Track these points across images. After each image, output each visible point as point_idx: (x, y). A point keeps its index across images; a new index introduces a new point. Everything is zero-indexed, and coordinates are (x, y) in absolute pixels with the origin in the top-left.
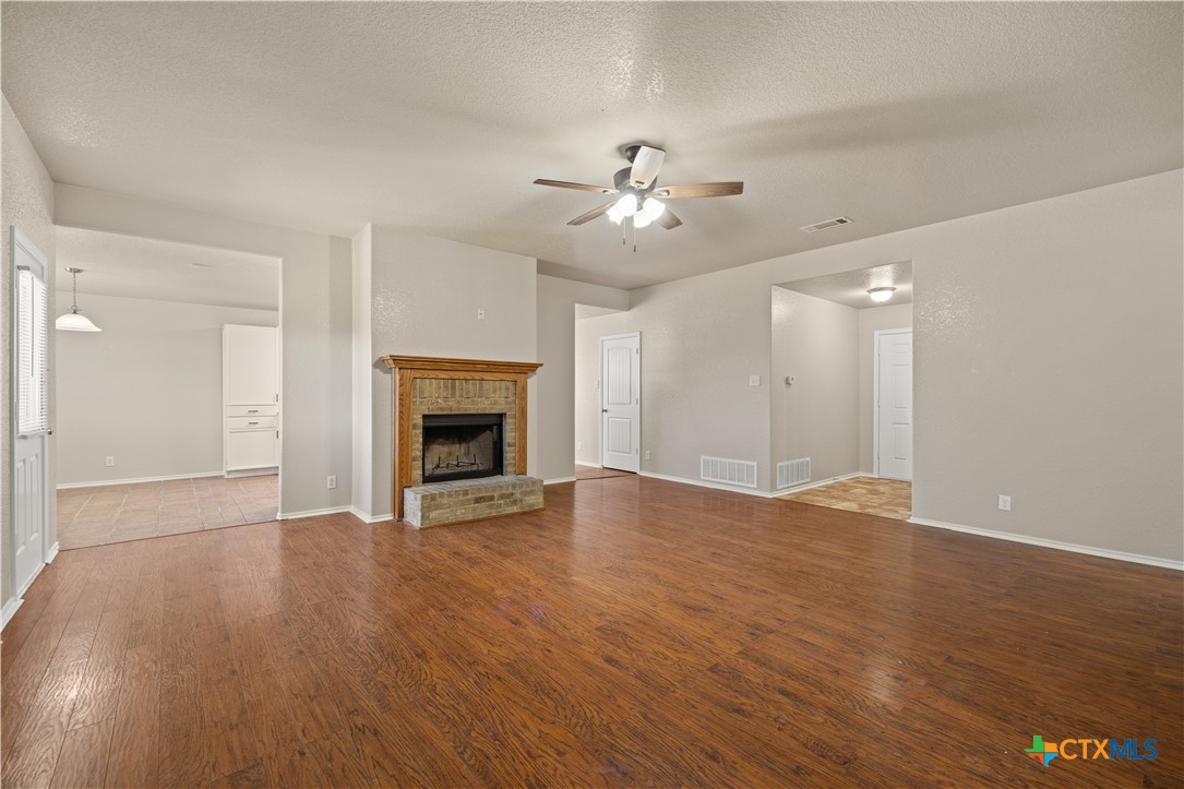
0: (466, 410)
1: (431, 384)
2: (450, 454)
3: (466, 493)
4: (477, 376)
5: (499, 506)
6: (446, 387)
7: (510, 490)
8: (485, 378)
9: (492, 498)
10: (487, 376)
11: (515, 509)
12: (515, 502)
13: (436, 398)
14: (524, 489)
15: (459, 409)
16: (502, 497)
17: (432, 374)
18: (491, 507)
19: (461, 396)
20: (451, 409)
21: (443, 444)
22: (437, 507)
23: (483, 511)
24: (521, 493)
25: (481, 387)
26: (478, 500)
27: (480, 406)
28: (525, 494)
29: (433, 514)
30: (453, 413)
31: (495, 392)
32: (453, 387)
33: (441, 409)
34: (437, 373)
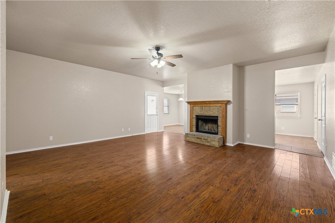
0: (205, 114)
1: (197, 108)
2: (212, 127)
3: (195, 135)
4: (208, 105)
5: (203, 142)
6: (200, 108)
7: (207, 138)
8: (211, 106)
9: (201, 139)
10: (211, 105)
11: (208, 144)
12: (208, 142)
13: (199, 111)
14: (211, 139)
15: (204, 114)
16: (204, 139)
17: (197, 105)
18: (201, 141)
19: (204, 111)
20: (202, 114)
21: (211, 124)
22: (188, 137)
23: (198, 141)
24: (210, 140)
25: (210, 108)
26: (198, 138)
27: (210, 114)
28: (212, 140)
29: (187, 138)
30: (202, 115)
31: (214, 110)
32: (202, 108)
33: (199, 114)
34: (198, 105)
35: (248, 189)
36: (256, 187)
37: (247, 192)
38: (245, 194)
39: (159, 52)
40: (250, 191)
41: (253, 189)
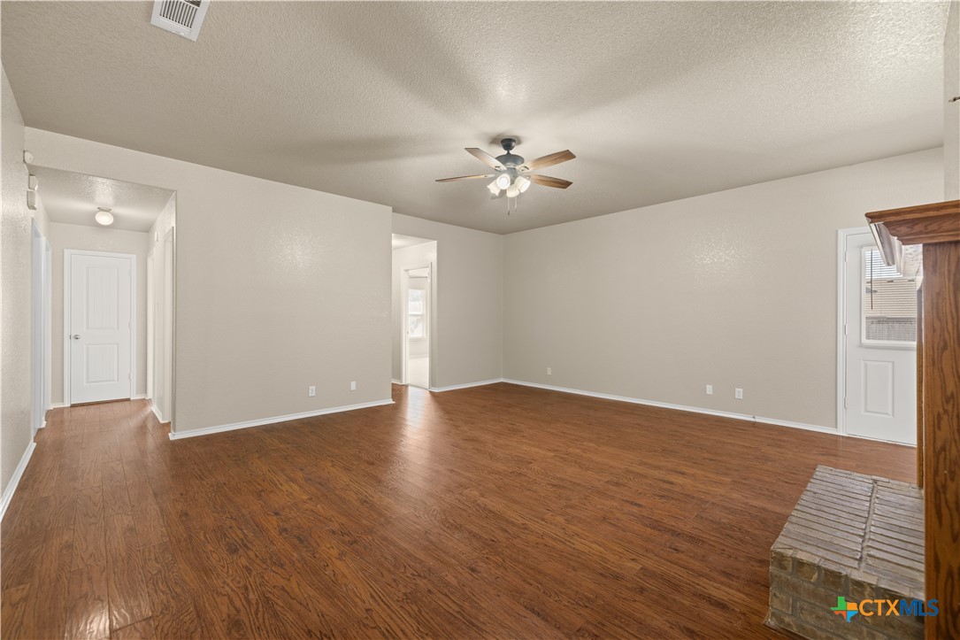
35: (252, 543)
36: (244, 561)
37: (241, 536)
38: (241, 530)
39: (512, 152)
40: (240, 542)
41: (241, 551)
